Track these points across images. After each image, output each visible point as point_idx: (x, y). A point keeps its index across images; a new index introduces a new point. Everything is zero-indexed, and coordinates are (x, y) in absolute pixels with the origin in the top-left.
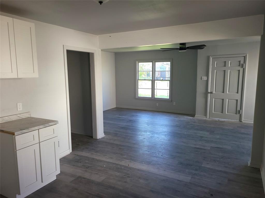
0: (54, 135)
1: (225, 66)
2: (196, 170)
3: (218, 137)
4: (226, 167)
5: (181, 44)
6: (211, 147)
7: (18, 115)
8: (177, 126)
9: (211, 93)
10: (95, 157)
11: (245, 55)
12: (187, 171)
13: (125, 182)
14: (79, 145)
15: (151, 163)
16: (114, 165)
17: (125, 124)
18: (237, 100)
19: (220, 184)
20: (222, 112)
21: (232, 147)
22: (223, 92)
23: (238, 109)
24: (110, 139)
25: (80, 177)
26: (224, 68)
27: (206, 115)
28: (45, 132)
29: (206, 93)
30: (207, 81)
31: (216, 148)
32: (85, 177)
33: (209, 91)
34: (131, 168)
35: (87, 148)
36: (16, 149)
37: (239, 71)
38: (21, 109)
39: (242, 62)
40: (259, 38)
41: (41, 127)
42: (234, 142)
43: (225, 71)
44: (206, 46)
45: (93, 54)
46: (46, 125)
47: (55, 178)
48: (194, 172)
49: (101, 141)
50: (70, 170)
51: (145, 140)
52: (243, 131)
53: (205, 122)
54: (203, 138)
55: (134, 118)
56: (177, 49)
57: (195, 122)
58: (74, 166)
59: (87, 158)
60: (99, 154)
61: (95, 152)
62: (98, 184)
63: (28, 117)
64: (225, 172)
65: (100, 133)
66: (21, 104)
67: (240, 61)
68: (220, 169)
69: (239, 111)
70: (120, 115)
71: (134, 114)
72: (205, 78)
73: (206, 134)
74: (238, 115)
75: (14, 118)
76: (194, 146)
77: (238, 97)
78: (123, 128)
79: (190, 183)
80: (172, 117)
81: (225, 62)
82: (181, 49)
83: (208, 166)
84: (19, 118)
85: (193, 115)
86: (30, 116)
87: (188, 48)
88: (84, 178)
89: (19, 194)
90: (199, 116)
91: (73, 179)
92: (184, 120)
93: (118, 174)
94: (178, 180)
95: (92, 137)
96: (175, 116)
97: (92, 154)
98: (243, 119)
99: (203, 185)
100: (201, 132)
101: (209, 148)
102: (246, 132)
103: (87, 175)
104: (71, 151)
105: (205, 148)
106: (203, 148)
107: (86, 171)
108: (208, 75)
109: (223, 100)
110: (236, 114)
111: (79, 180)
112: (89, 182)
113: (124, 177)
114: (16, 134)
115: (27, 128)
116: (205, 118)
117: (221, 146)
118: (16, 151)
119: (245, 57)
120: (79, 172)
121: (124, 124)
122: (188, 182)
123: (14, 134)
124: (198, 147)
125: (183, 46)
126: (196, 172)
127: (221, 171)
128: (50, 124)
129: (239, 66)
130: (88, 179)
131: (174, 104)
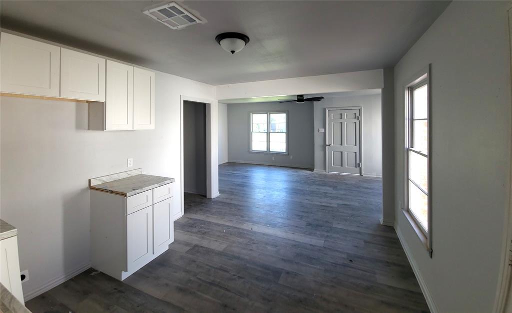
0: (170, 195)
1: (341, 118)
2: (328, 231)
3: (342, 192)
4: (358, 226)
5: (298, 96)
6: (338, 204)
7: (128, 172)
8: (297, 182)
9: (329, 145)
10: (211, 221)
11: (359, 108)
12: (318, 233)
13: (251, 250)
14: (191, 206)
15: (277, 226)
16: (235, 230)
17: (241, 180)
18: (356, 153)
19: (356, 247)
20: (342, 166)
21: (359, 203)
22: (341, 145)
23: (358, 162)
24: (226, 199)
25: (196, 246)
26: (341, 121)
27: (325, 169)
28: (160, 192)
29: (324, 146)
30: (325, 133)
31: (343, 205)
32: (202, 245)
33: (327, 144)
34: (255, 233)
35: (201, 210)
36: (126, 214)
37: (355, 123)
38: (132, 166)
39: (358, 114)
40: (379, 91)
41: (156, 185)
42: (360, 198)
43: (341, 123)
44: (323, 98)
45: (210, 104)
46: (162, 184)
47: (167, 248)
48: (326, 234)
49: (217, 201)
50: (185, 237)
51: (266, 198)
52: (365, 185)
53: (325, 176)
54: (327, 195)
55: (249, 174)
56: (295, 101)
57: (315, 177)
58: (188, 232)
59: (203, 222)
60: (216, 216)
61: (212, 215)
62: (220, 254)
63: (139, 175)
64: (359, 233)
65: (215, 192)
66: (132, 159)
67: (355, 114)
68: (353, 229)
69: (359, 165)
70: (233, 171)
71: (248, 169)
72: (322, 130)
73: (329, 190)
74: (358, 169)
75: (123, 176)
76: (320, 204)
77: (357, 149)
78: (238, 185)
79: (325, 248)
80: (290, 172)
81: (341, 114)
82: (299, 100)
83: (340, 226)
84: (128, 176)
85: (312, 170)
86: (140, 173)
87: (306, 100)
88: (202, 247)
89: (126, 271)
90: (318, 170)
91: (189, 248)
92: (303, 175)
93: (241, 240)
94: (311, 245)
95: (206, 196)
96: (293, 170)
97: (208, 216)
98: (363, 172)
99: (339, 250)
100: (324, 188)
101: (336, 206)
102: (369, 187)
103: (205, 243)
104: (183, 214)
105: (332, 206)
106: (328, 205)
107: (203, 237)
108: (325, 127)
109: (342, 152)
110: (356, 167)
111: (196, 249)
112: (208, 251)
113: (249, 243)
114: (128, 195)
115: (141, 187)
116: (324, 173)
117: (348, 203)
118: (126, 216)
119: (360, 110)
120: (195, 239)
121: (239, 181)
122: (322, 246)
123: (126, 196)
124: (324, 204)
125: (300, 98)
126: (329, 234)
127: (354, 232)
128: (166, 182)
129: (355, 118)
130: (207, 248)
131: (291, 158)
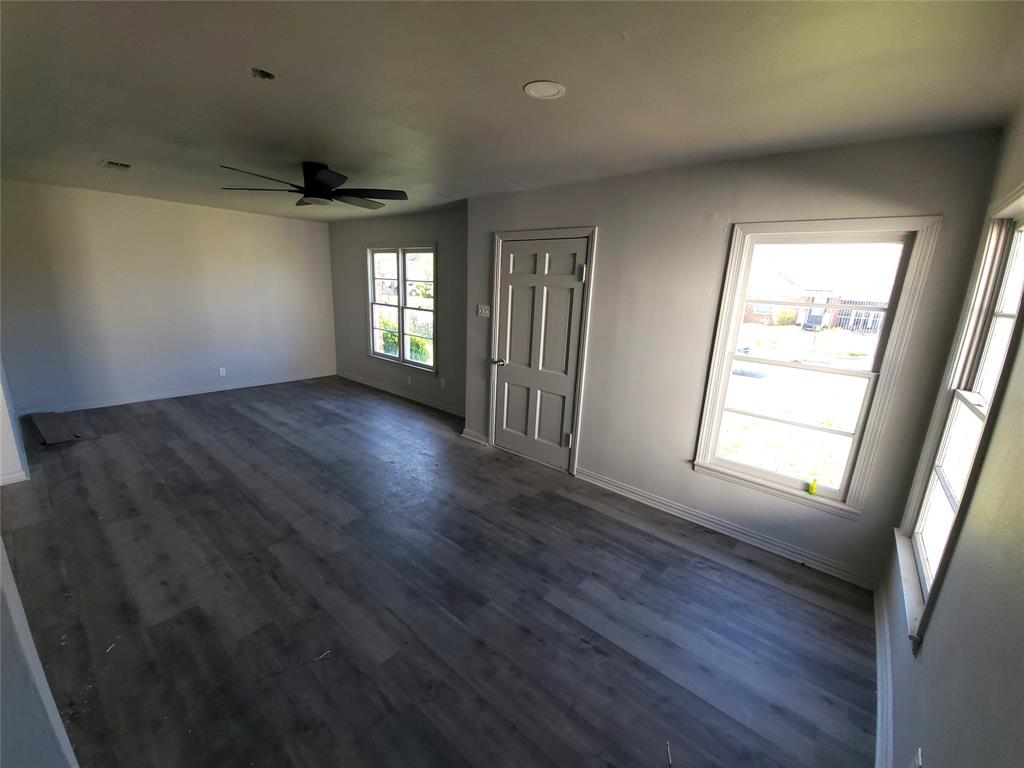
1: (534, 271)
11: (588, 232)
18: (564, 397)
20: (526, 432)
22: (529, 365)
23: (567, 428)
26: (533, 280)
27: (486, 432)
29: (488, 362)
30: (490, 320)
33: (496, 355)
37: (572, 291)
39: (581, 259)
43: (534, 288)
67: (574, 256)
69: (568, 438)
72: (484, 311)
74: (565, 451)
77: (567, 386)
81: (535, 257)
90: (472, 432)
98: (576, 465)
108: (490, 301)
109: (528, 389)
110: (560, 445)
116: (484, 443)
119: (589, 241)
129: (573, 273)
131: (443, 385)
